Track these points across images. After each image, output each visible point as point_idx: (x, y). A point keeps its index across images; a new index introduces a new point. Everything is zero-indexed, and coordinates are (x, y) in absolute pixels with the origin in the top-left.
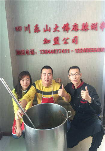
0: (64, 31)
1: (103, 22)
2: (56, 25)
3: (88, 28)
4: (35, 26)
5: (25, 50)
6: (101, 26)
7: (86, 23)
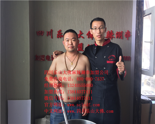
0: (89, 37)
1: (128, 31)
2: (80, 31)
3: (113, 36)
4: (58, 32)
5: (46, 55)
6: (126, 35)
7: (111, 31)
